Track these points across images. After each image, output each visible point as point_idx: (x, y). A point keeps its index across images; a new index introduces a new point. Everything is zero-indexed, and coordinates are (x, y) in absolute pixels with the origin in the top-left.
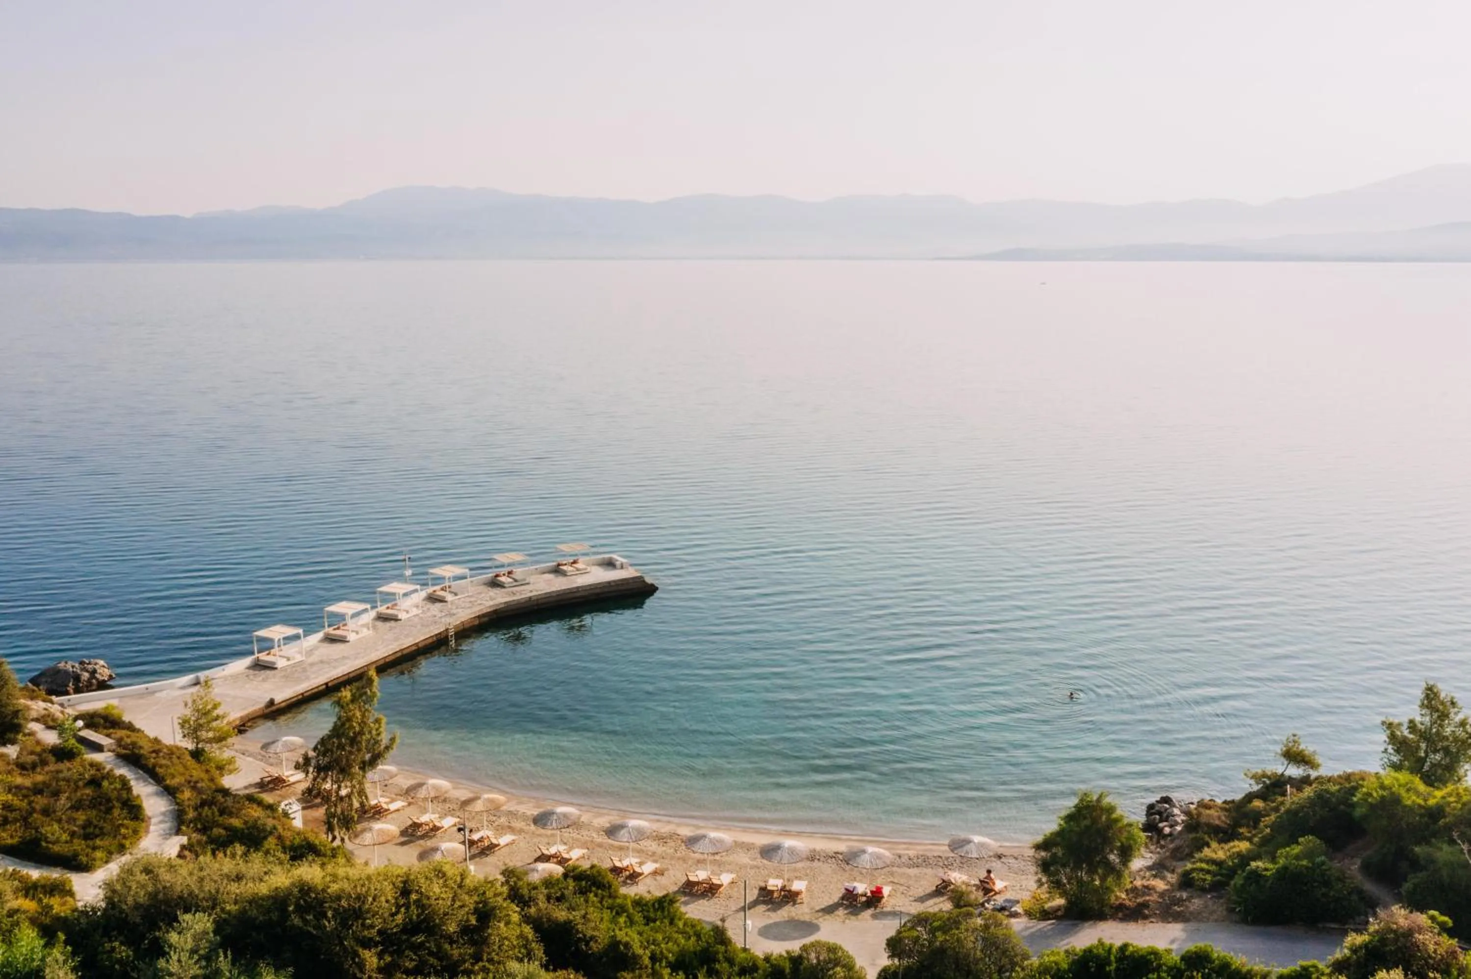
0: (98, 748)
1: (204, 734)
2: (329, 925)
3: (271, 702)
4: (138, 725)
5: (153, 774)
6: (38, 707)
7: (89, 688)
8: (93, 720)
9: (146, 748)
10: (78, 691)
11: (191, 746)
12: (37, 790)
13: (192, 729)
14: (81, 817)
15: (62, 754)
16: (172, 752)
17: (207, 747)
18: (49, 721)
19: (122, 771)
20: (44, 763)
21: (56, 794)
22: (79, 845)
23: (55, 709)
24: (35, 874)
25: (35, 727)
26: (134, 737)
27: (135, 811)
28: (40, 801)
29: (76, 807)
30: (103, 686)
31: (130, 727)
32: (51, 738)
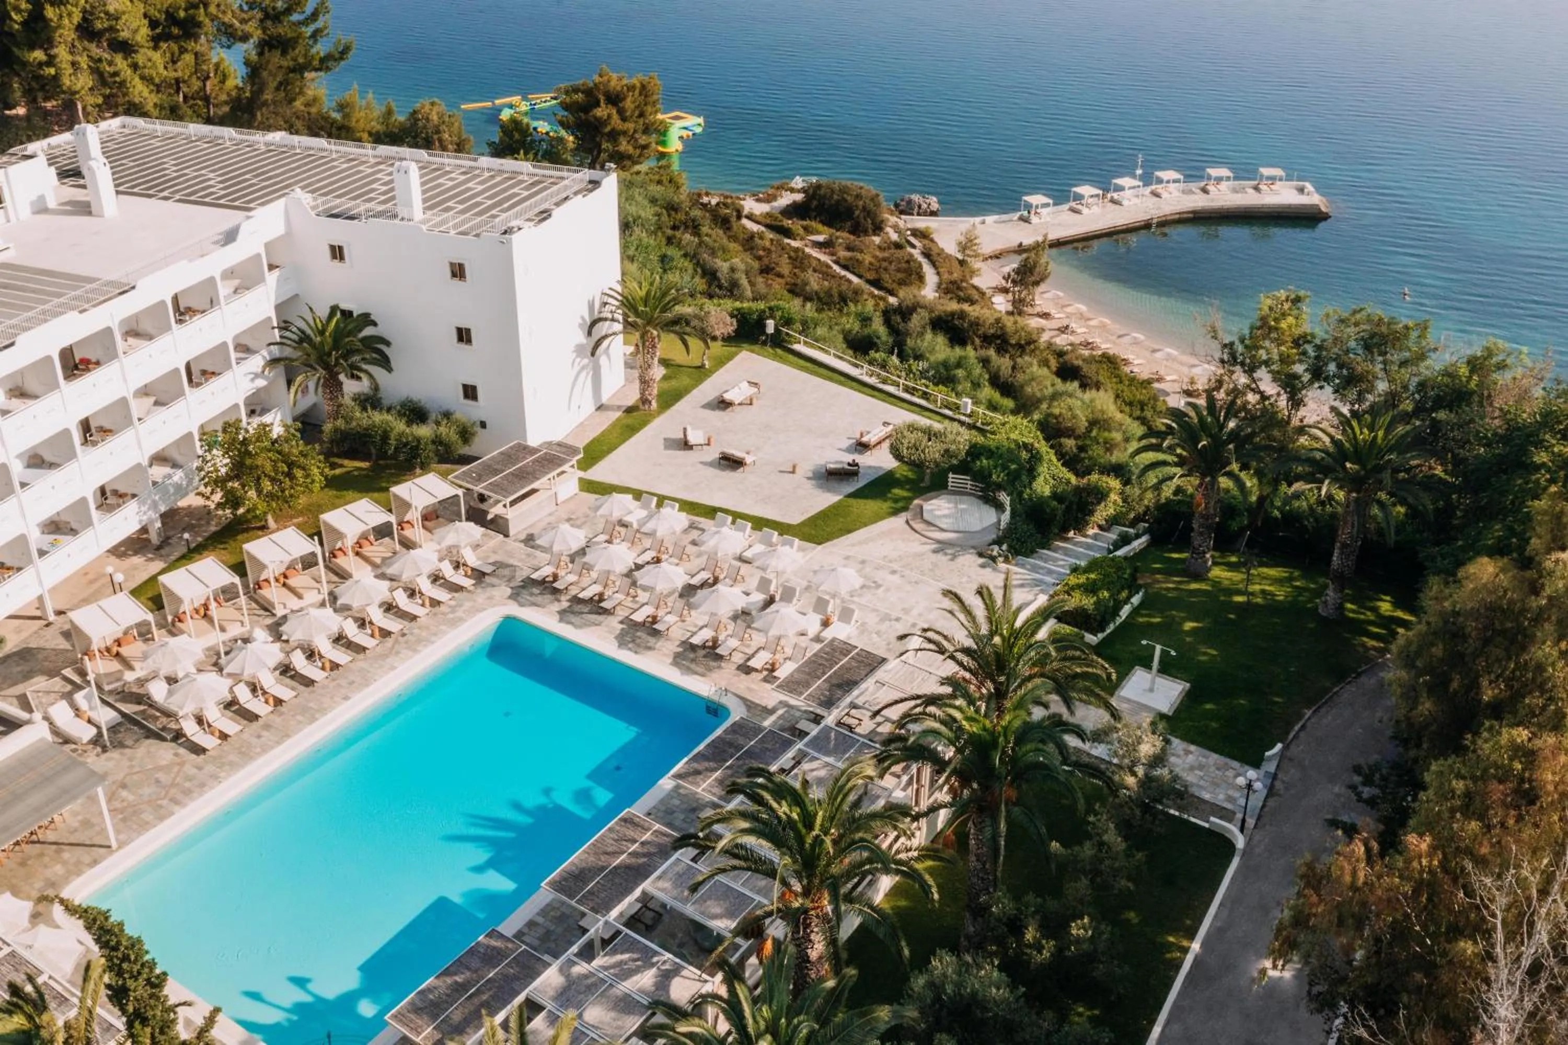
0: (914, 246)
1: (968, 252)
2: (966, 325)
3: (1020, 245)
4: (936, 239)
5: (934, 264)
6: (893, 219)
7: (925, 214)
8: (916, 233)
9: (935, 251)
10: (919, 214)
11: (960, 257)
12: (884, 260)
13: (963, 248)
14: (899, 275)
15: (898, 246)
16: (949, 257)
17: (969, 259)
18: (896, 228)
19: (920, 259)
20: (889, 248)
21: (890, 263)
22: (895, 286)
23: (901, 224)
24: (876, 292)
25: (888, 230)
26: (931, 245)
27: (921, 278)
28: (885, 264)
29: (898, 270)
30: (933, 214)
31: (932, 240)
32: (894, 237)
